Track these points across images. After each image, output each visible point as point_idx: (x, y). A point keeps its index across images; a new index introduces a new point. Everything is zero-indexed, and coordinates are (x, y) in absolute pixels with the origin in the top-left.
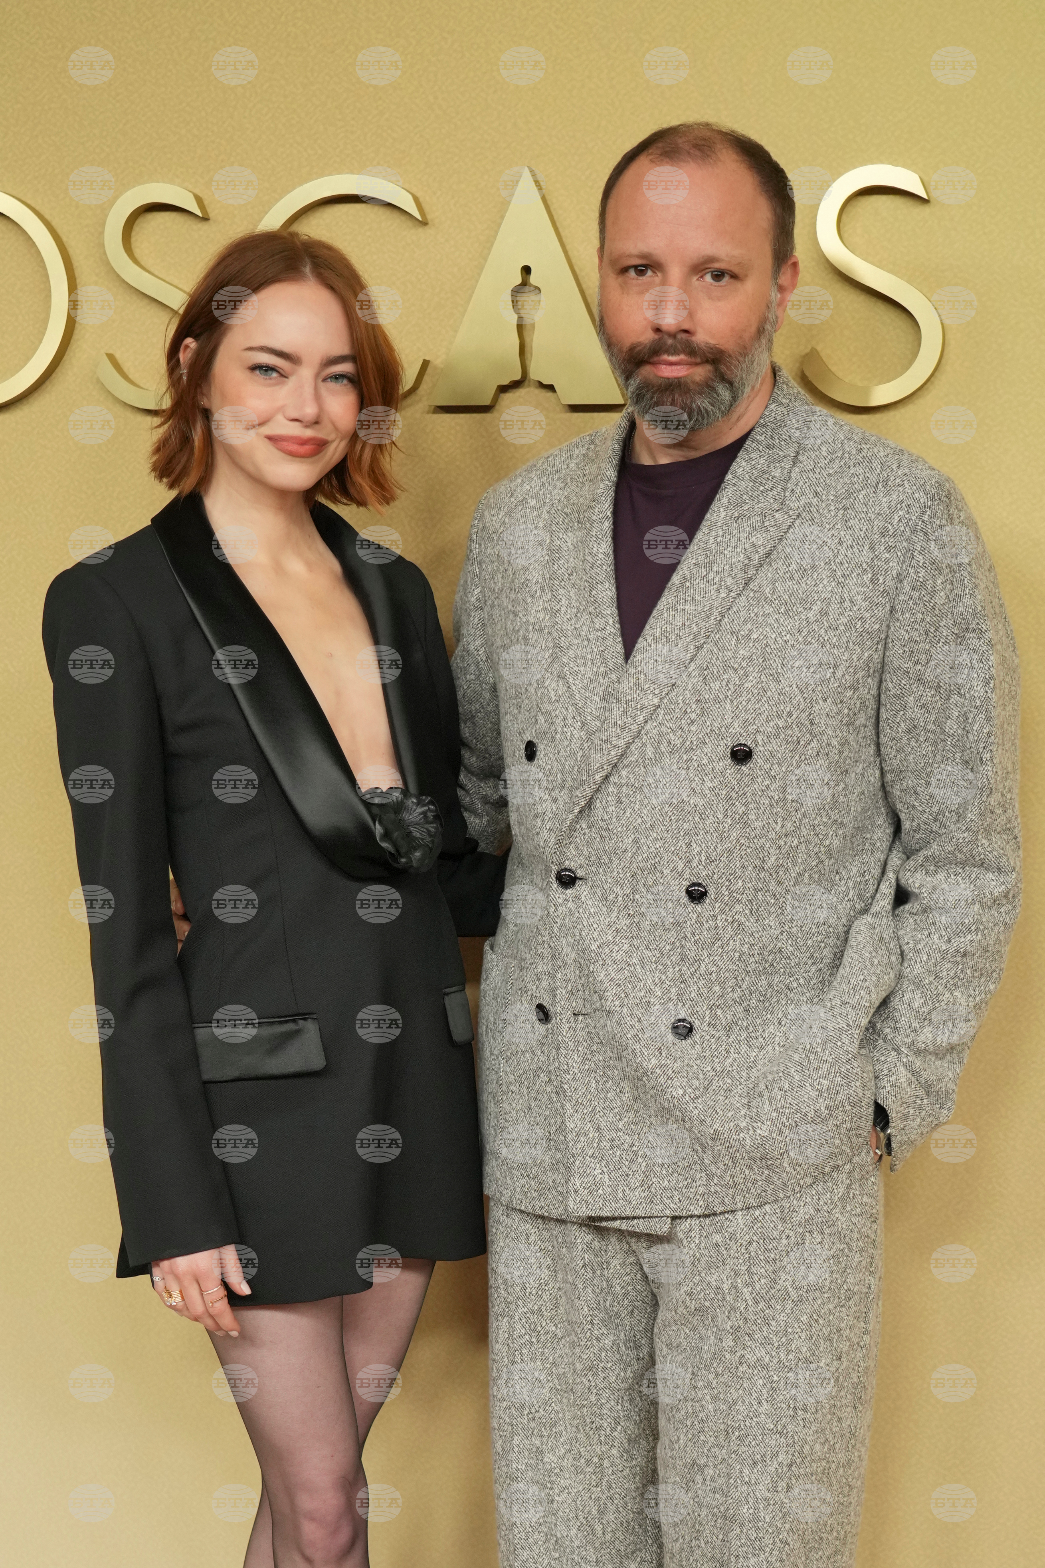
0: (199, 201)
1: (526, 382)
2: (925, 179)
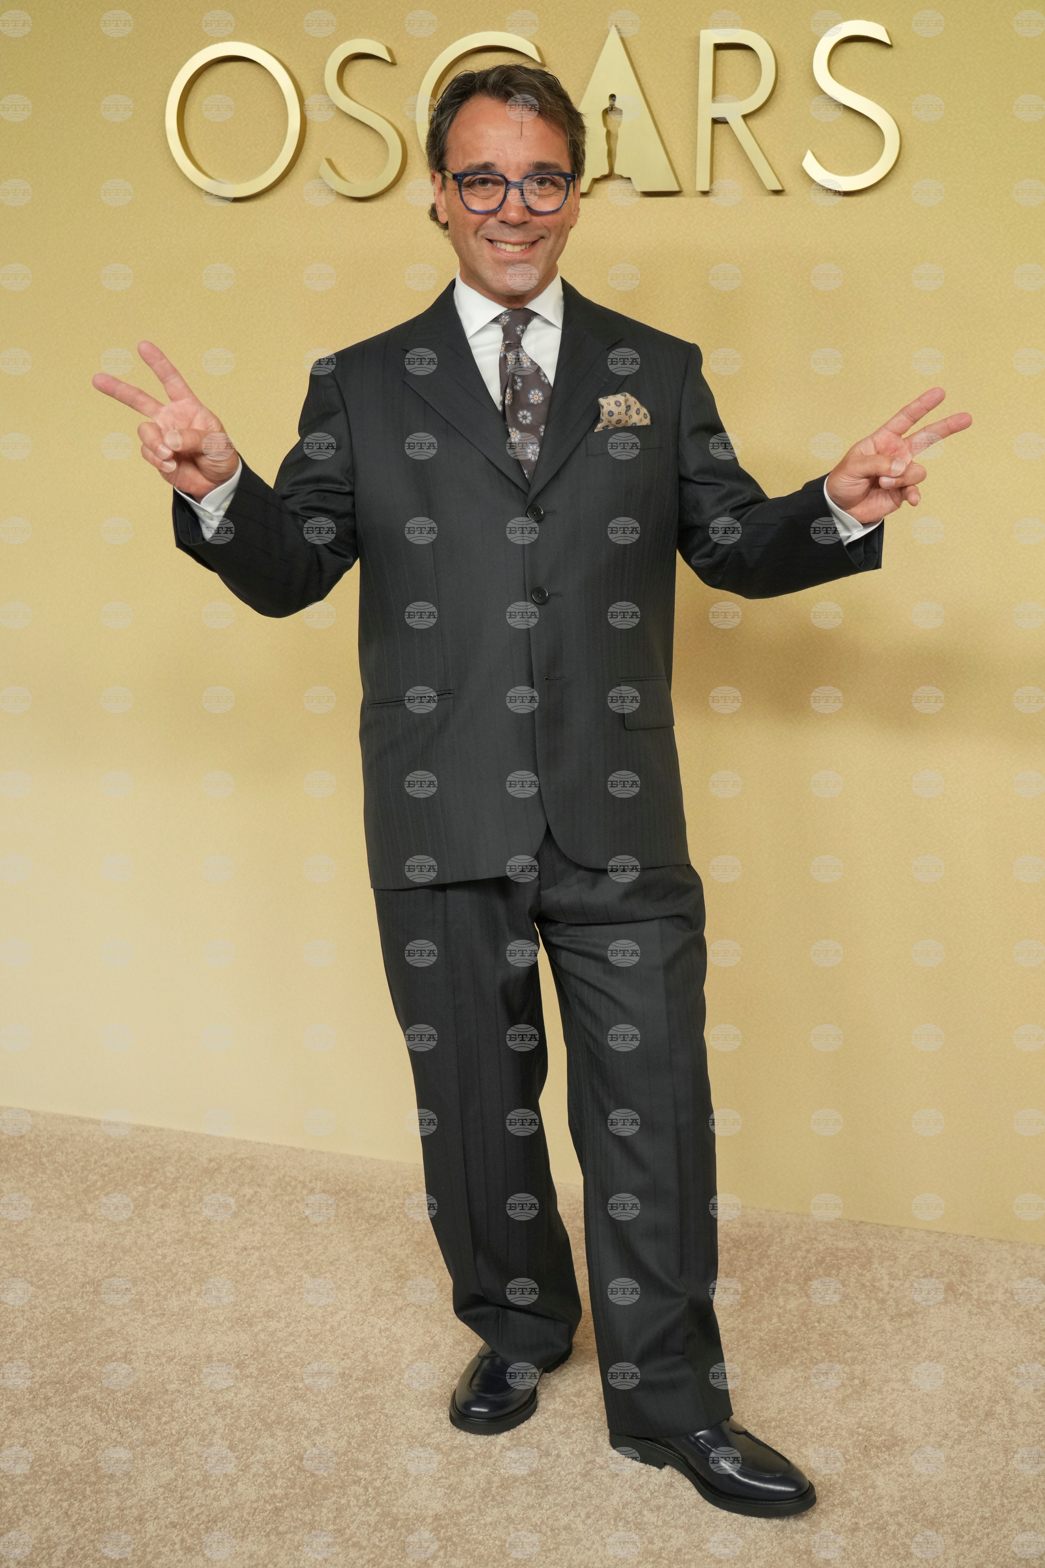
0: (390, 52)
1: (612, 177)
2: (890, 30)
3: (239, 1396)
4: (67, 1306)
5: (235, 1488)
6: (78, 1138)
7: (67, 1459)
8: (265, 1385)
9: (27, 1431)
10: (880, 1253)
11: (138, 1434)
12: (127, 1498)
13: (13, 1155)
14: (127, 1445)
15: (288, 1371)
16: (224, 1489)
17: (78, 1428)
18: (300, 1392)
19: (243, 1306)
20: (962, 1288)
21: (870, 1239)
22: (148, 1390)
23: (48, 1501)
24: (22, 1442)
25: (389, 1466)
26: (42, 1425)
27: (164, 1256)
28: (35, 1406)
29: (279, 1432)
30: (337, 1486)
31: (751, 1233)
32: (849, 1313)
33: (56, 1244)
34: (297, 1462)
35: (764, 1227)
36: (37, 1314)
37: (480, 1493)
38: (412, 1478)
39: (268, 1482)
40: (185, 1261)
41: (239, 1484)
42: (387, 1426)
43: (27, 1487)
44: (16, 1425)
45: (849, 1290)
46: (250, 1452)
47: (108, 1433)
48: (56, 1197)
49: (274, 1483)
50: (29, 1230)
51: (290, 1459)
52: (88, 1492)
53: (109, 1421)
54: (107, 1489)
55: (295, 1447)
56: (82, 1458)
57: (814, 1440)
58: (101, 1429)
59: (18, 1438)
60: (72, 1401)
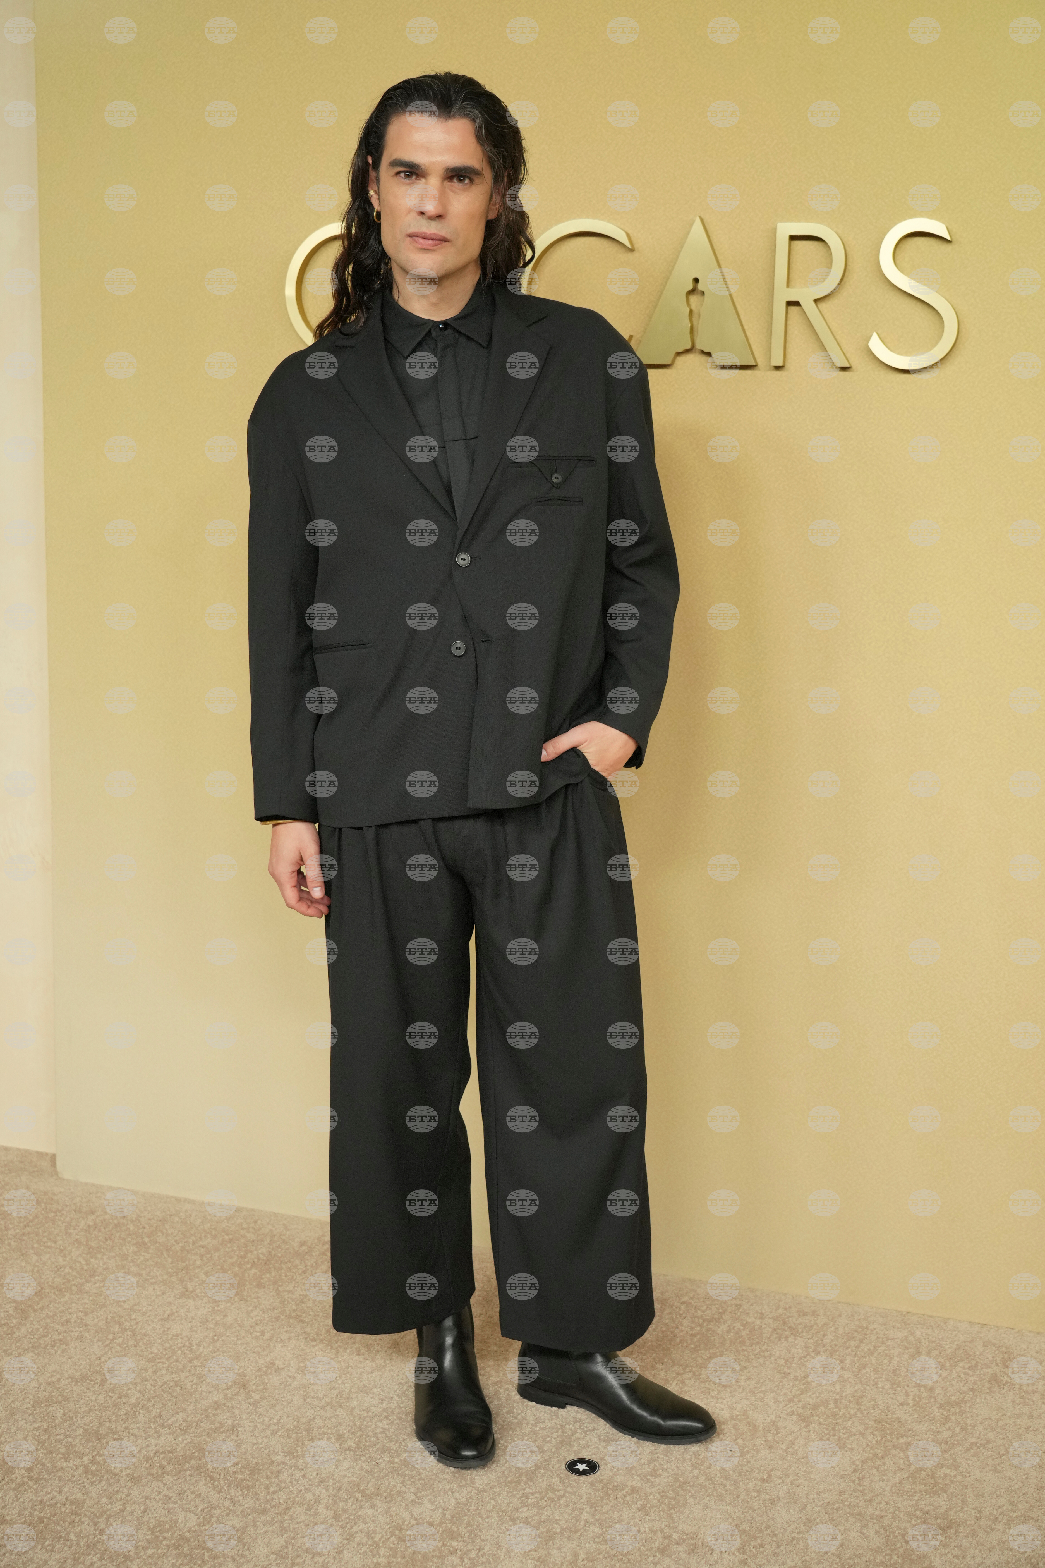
1: (694, 350)
2: (949, 227)
3: (340, 1468)
4: (176, 1379)
5: (341, 1556)
6: (176, 1219)
7: (185, 1525)
8: (363, 1459)
9: (147, 1498)
10: (927, 1343)
11: (249, 1503)
12: (243, 1564)
13: (118, 1235)
14: (239, 1513)
15: (384, 1446)
16: (332, 1557)
17: (193, 1496)
18: (396, 1465)
19: (340, 1382)
20: (1006, 1379)
21: (917, 1328)
22: (255, 1461)
23: (170, 1565)
24: (142, 1508)
25: (482, 1538)
26: (160, 1493)
27: (263, 1333)
28: (153, 1475)
29: (378, 1503)
30: (436, 1556)
31: (807, 1321)
32: (901, 1400)
33: (162, 1319)
34: (397, 1532)
35: (818, 1315)
36: (148, 1386)
37: (567, 1565)
38: (504, 1550)
39: (371, 1551)
40: (282, 1338)
41: (345, 1552)
42: (479, 1499)
43: (150, 1552)
44: (135, 1492)
45: (900, 1379)
46: (353, 1522)
47: (221, 1501)
48: (158, 1274)
49: (377, 1552)
50: (135, 1305)
51: (391, 1529)
52: (206, 1558)
53: (221, 1490)
54: (224, 1555)
55: (395, 1518)
56: (199, 1525)
57: (875, 1521)
58: (214, 1497)
59: (139, 1504)
60: (186, 1470)
